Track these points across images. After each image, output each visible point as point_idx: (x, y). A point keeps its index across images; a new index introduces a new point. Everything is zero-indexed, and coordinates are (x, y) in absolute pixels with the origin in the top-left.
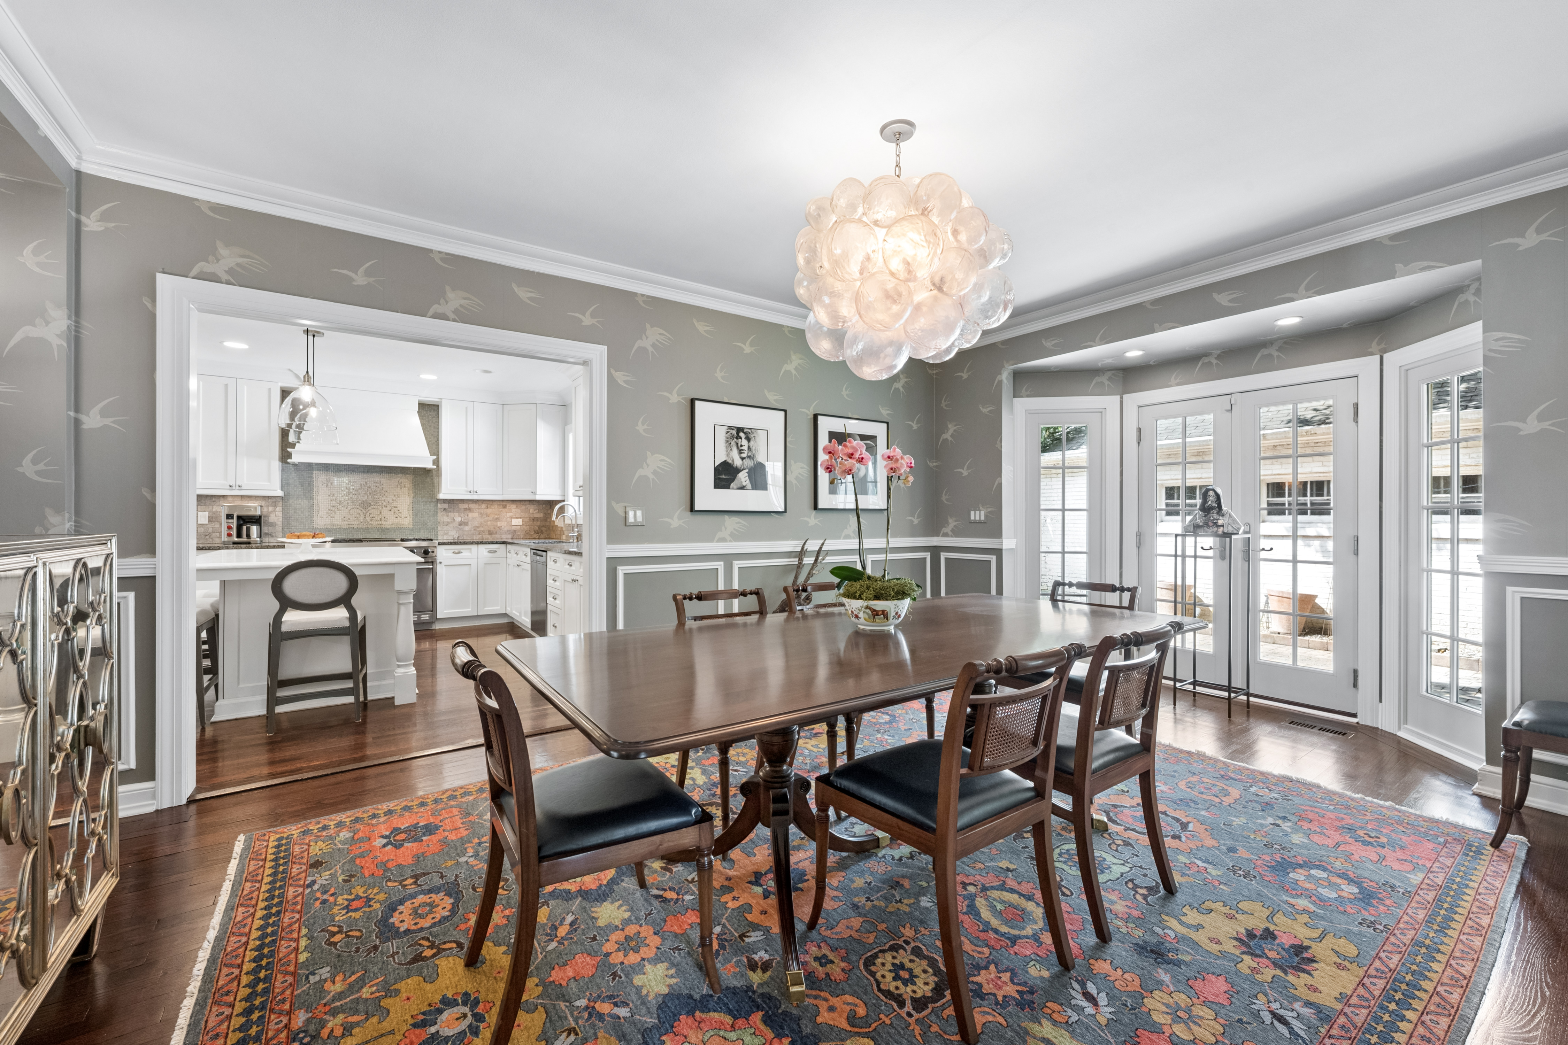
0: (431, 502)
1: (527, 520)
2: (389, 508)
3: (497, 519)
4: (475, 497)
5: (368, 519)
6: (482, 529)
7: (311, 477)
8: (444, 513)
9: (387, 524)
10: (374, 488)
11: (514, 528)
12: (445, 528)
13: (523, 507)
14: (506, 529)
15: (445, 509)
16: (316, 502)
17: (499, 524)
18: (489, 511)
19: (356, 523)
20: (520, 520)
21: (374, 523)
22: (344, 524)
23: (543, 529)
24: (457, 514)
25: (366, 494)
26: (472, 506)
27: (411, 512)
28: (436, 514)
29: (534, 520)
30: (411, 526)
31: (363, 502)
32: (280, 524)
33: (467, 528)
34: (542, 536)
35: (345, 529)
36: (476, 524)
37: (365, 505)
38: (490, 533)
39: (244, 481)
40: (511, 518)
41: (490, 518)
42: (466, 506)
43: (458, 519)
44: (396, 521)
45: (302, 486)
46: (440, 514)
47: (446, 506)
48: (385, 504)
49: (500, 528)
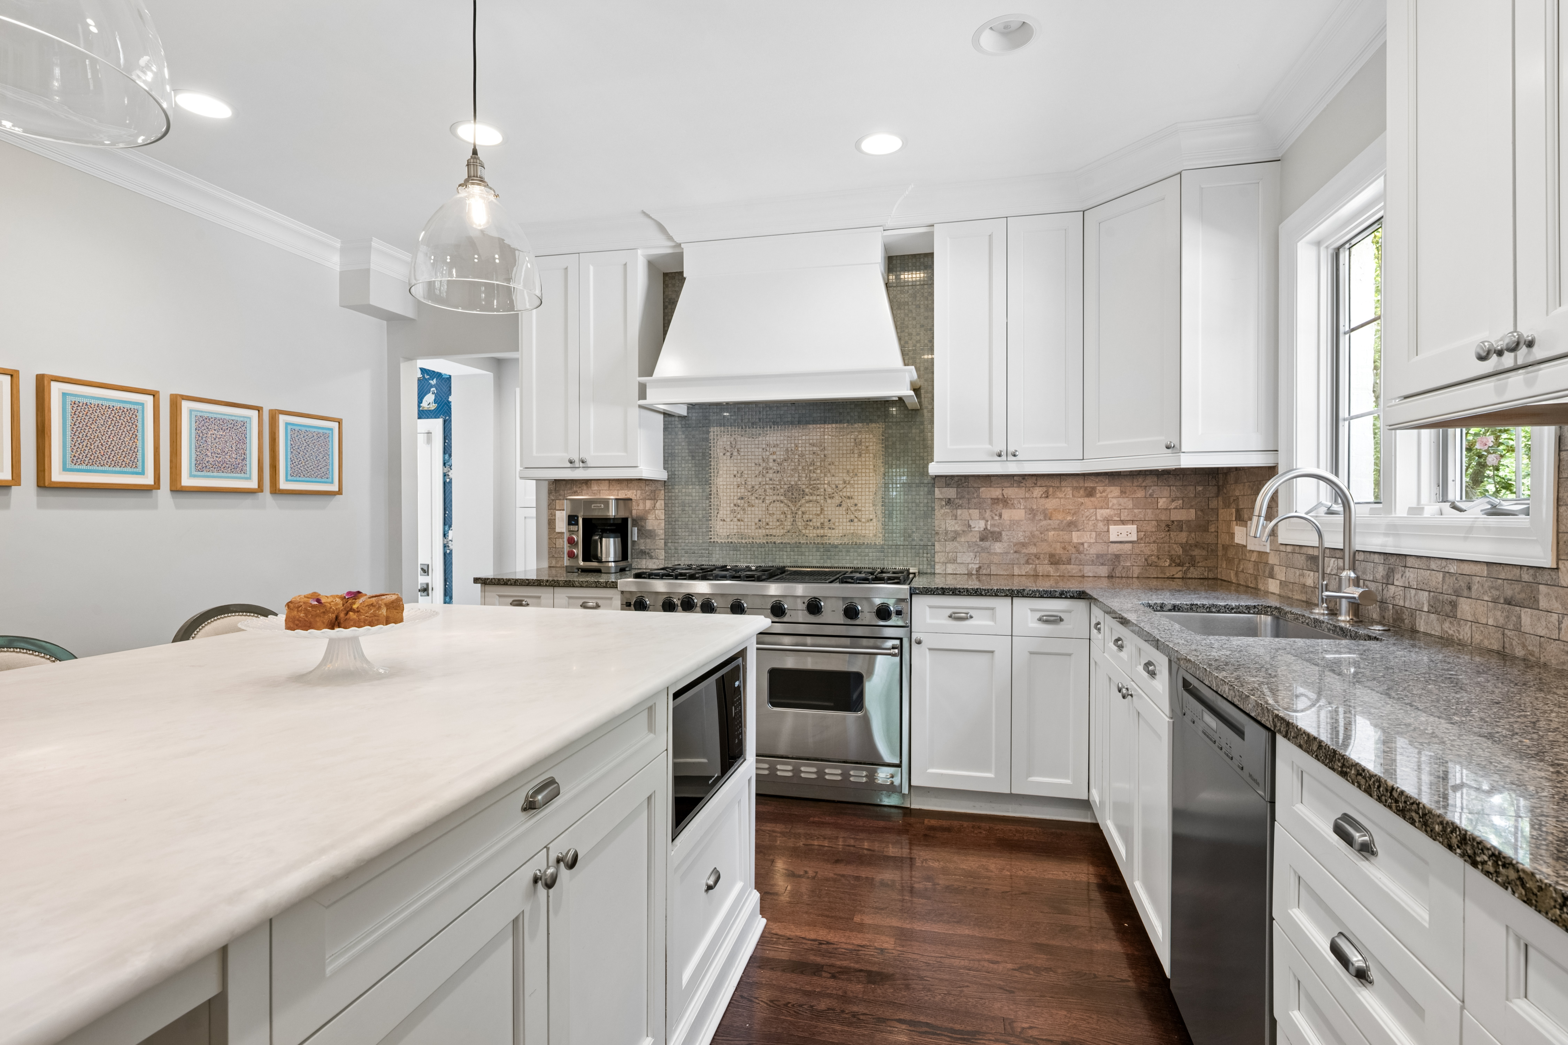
0: (918, 485)
1: (1151, 527)
2: (837, 500)
3: (1072, 525)
4: (1012, 468)
5: (800, 524)
6: (1033, 550)
7: (707, 440)
8: (947, 510)
9: (834, 536)
10: (809, 457)
11: (1114, 549)
12: (950, 546)
13: (1140, 494)
14: (1093, 551)
15: (949, 502)
16: (714, 490)
17: (1076, 537)
18: (1051, 504)
19: (779, 532)
20: (1134, 528)
21: (811, 533)
22: (758, 535)
23: (1196, 552)
24: (975, 513)
25: (795, 470)
26: (1011, 492)
27: (879, 508)
28: (929, 513)
29: (1170, 526)
30: (879, 541)
31: (791, 488)
32: (661, 532)
33: (998, 547)
34: (1194, 573)
35: (761, 546)
36: (1020, 537)
37: (794, 494)
38: (1054, 560)
39: (590, 452)
40: (1108, 521)
41: (1054, 523)
42: (996, 493)
43: (979, 525)
44: (850, 528)
45: (693, 457)
46: (939, 513)
47: (951, 493)
48: (829, 490)
49: (1078, 548)
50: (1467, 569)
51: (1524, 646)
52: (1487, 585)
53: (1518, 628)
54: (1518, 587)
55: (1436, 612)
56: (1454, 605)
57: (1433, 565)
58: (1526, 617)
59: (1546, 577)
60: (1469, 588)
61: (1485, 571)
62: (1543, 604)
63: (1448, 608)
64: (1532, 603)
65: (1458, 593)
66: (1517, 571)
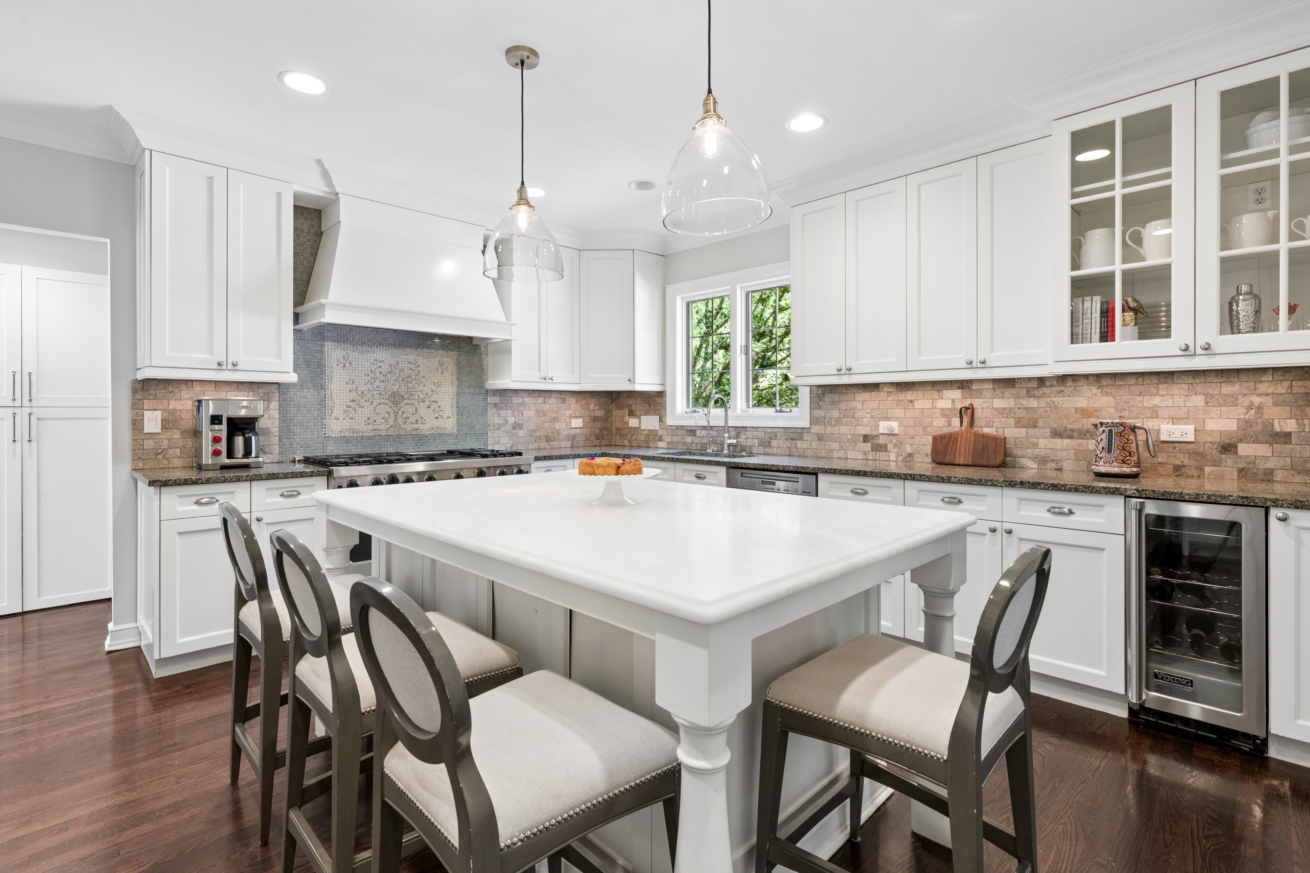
0: (478, 394)
1: (587, 420)
2: (427, 403)
3: (555, 420)
4: (549, 387)
5: (400, 421)
6: (538, 434)
7: (322, 352)
8: (494, 410)
9: (425, 429)
10: (407, 372)
11: (573, 431)
12: (497, 433)
13: (583, 402)
14: (565, 433)
15: (495, 405)
16: (328, 393)
17: (557, 426)
18: (546, 407)
19: (384, 427)
20: (581, 420)
21: (409, 427)
22: (366, 429)
23: (605, 432)
24: (509, 412)
25: (397, 380)
26: (528, 400)
27: (455, 409)
28: (484, 413)
29: (595, 419)
30: (455, 431)
31: (394, 394)
32: (275, 431)
33: (521, 433)
34: (604, 443)
35: (370, 438)
36: (532, 426)
37: (396, 399)
38: (548, 439)
39: (238, 355)
40: (571, 417)
41: (547, 418)
42: (519, 400)
43: (511, 420)
44: (436, 423)
45: (308, 366)
46: (490, 412)
47: (496, 399)
48: (422, 396)
49: (558, 431)
50: (775, 430)
51: (798, 452)
52: (783, 435)
53: (796, 447)
54: (795, 435)
55: (762, 446)
56: (769, 442)
57: (760, 430)
58: (799, 443)
59: (806, 430)
60: (776, 436)
61: (783, 430)
62: (805, 439)
63: (767, 444)
64: (801, 439)
65: (771, 439)
66: (795, 430)
